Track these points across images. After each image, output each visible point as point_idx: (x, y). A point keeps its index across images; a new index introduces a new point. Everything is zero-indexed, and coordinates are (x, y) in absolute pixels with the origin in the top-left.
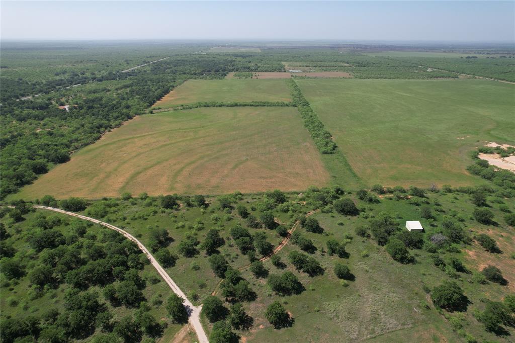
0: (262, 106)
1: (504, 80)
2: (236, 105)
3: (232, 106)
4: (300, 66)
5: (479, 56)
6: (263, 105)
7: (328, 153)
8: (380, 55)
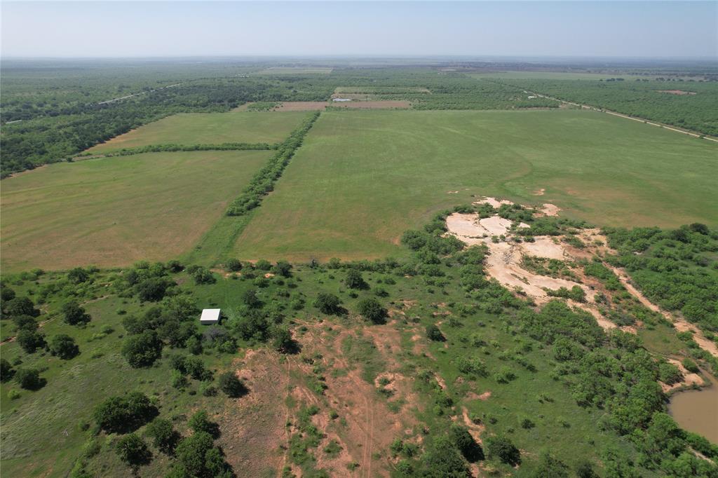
0: (232, 149)
1: (615, 111)
2: (197, 149)
3: (190, 150)
4: (356, 93)
5: (627, 77)
6: (235, 147)
7: (235, 215)
8: (489, 76)
